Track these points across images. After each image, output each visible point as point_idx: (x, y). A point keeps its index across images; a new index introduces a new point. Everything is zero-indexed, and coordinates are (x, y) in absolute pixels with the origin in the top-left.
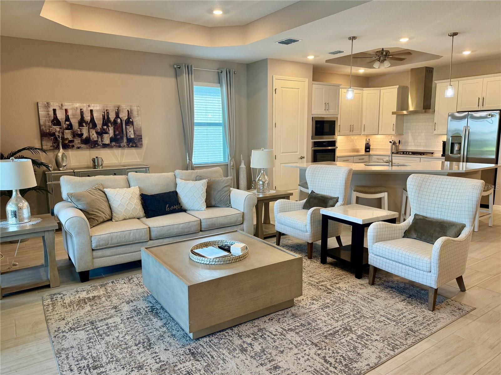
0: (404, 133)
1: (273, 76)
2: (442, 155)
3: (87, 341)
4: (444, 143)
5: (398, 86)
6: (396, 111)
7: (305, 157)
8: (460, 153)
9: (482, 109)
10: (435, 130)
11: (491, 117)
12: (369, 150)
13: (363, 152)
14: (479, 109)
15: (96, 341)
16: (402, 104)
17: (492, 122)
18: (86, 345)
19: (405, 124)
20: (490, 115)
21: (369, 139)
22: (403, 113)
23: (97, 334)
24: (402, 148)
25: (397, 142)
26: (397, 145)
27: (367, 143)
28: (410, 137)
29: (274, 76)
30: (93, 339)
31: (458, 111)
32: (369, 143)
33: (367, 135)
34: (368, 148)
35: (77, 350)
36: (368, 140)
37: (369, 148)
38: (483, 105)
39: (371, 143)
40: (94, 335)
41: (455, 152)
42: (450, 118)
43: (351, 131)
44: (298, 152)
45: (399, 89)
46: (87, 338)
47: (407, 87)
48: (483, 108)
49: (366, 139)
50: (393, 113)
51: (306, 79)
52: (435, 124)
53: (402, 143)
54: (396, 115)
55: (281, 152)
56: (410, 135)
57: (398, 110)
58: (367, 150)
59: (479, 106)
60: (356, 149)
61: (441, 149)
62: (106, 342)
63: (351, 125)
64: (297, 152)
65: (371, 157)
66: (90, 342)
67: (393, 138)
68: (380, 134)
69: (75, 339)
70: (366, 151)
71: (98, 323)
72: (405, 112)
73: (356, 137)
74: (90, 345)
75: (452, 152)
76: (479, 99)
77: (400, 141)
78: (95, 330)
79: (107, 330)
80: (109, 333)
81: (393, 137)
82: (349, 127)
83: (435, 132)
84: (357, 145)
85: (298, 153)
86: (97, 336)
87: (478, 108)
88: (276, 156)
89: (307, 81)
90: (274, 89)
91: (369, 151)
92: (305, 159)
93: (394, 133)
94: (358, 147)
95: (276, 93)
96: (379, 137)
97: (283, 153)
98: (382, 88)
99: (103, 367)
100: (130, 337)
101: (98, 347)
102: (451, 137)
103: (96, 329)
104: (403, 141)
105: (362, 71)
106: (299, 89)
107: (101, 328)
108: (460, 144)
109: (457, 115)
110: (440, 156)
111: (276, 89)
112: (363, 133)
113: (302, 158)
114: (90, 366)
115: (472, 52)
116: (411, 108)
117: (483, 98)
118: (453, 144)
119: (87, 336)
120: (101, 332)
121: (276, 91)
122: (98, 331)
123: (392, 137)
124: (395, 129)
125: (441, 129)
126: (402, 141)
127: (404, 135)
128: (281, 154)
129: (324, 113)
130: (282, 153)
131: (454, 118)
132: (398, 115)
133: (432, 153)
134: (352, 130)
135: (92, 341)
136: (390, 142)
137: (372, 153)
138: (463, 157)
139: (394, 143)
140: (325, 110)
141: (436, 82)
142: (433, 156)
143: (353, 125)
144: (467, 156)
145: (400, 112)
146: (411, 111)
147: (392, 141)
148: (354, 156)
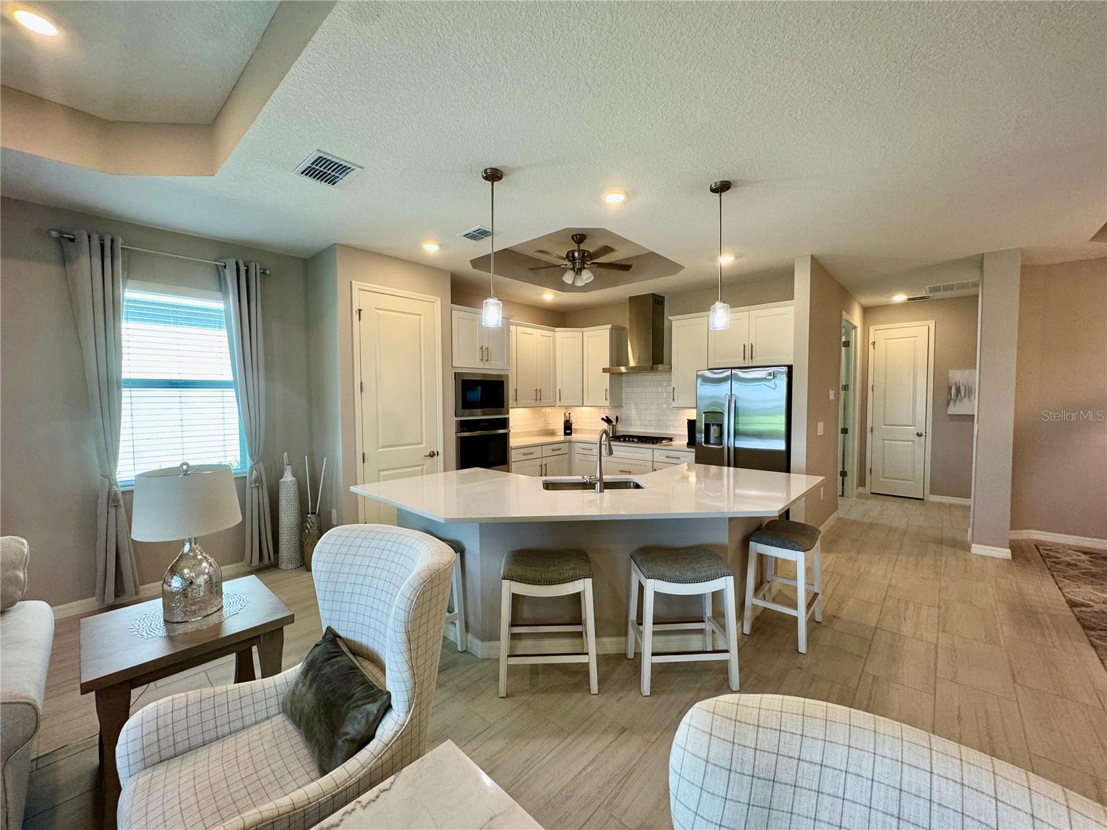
0: (623, 405)
1: (351, 282)
2: (688, 443)
4: (692, 424)
5: (610, 326)
6: (609, 367)
7: (441, 452)
8: (721, 444)
9: (751, 365)
10: (674, 400)
11: (774, 377)
12: (570, 432)
13: (561, 437)
14: (746, 365)
16: (618, 356)
17: (774, 387)
19: (624, 390)
20: (770, 374)
21: (570, 414)
22: (620, 370)
24: (622, 429)
25: (613, 419)
26: (614, 423)
27: (567, 421)
28: (633, 412)
29: (353, 282)
31: (710, 367)
32: (569, 421)
33: (567, 407)
34: (568, 428)
36: (567, 415)
37: (571, 429)
38: (752, 358)
39: (573, 420)
41: (712, 440)
42: (699, 381)
43: (539, 400)
44: (424, 443)
45: (611, 330)
47: (625, 328)
48: (752, 362)
49: (565, 413)
50: (605, 370)
51: (437, 298)
52: (674, 389)
53: (621, 420)
54: (608, 374)
55: (380, 446)
56: (633, 407)
57: (611, 365)
58: (567, 432)
59: (744, 359)
60: (548, 430)
61: (685, 432)
63: (537, 390)
64: (421, 443)
65: (573, 444)
67: (607, 413)
68: (585, 406)
70: (566, 434)
72: (623, 369)
73: (548, 410)
75: (707, 441)
76: (745, 347)
77: (617, 417)
81: (607, 410)
82: (534, 393)
83: (674, 404)
84: (550, 422)
85: (424, 445)
87: (745, 363)
88: (365, 455)
89: (439, 301)
90: (355, 309)
91: (570, 434)
92: (441, 456)
93: (607, 403)
94: (553, 427)
95: (361, 318)
96: (584, 409)
97: (383, 447)
98: (584, 329)
102: (704, 413)
104: (622, 417)
105: (549, 296)
106: (421, 315)
108: (721, 426)
109: (708, 374)
110: (684, 446)
111: (360, 311)
112: (558, 404)
113: (432, 455)
115: (736, 257)
116: (632, 363)
117: (752, 346)
118: (707, 426)
121: (362, 315)
123: (605, 409)
124: (608, 397)
125: (684, 399)
126: (620, 417)
127: (624, 408)
128: (379, 450)
129: (481, 365)
130: (381, 448)
131: (706, 380)
132: (613, 374)
133: (671, 440)
134: (538, 398)
136: (603, 419)
137: (574, 436)
138: (729, 448)
139: (608, 420)
140: (482, 360)
141: (670, 318)
142: (671, 445)
143: (540, 390)
144: (734, 447)
145: (615, 369)
146: (633, 368)
147: (605, 418)
148: (542, 445)
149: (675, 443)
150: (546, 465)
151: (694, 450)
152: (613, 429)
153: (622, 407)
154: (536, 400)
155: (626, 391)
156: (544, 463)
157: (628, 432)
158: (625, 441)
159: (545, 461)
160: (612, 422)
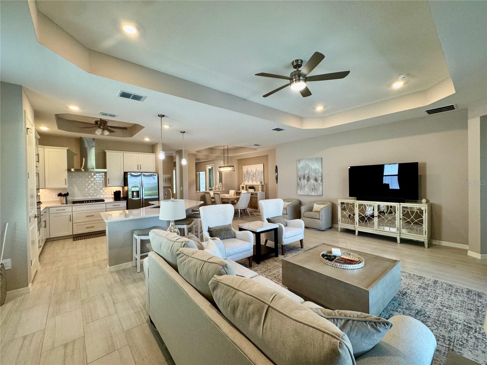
3: (466, 346)
15: (457, 340)
18: (469, 344)
23: (452, 344)
30: (458, 343)
35: (480, 346)
40: (455, 346)
46: (464, 348)
59: (138, 169)
61: (113, 196)
62: (450, 334)
65: (48, 209)
66: (464, 343)
69: (477, 356)
71: (443, 351)
74: (465, 342)
78: (451, 347)
79: (440, 339)
80: (441, 337)
86: (453, 342)
98: (46, 147)
99: (464, 324)
100: (427, 323)
101: (460, 336)
103: (449, 348)
107: (445, 345)
114: (474, 331)
119: (463, 349)
120: (447, 342)
122: (449, 345)
135: (461, 343)
141: (106, 151)
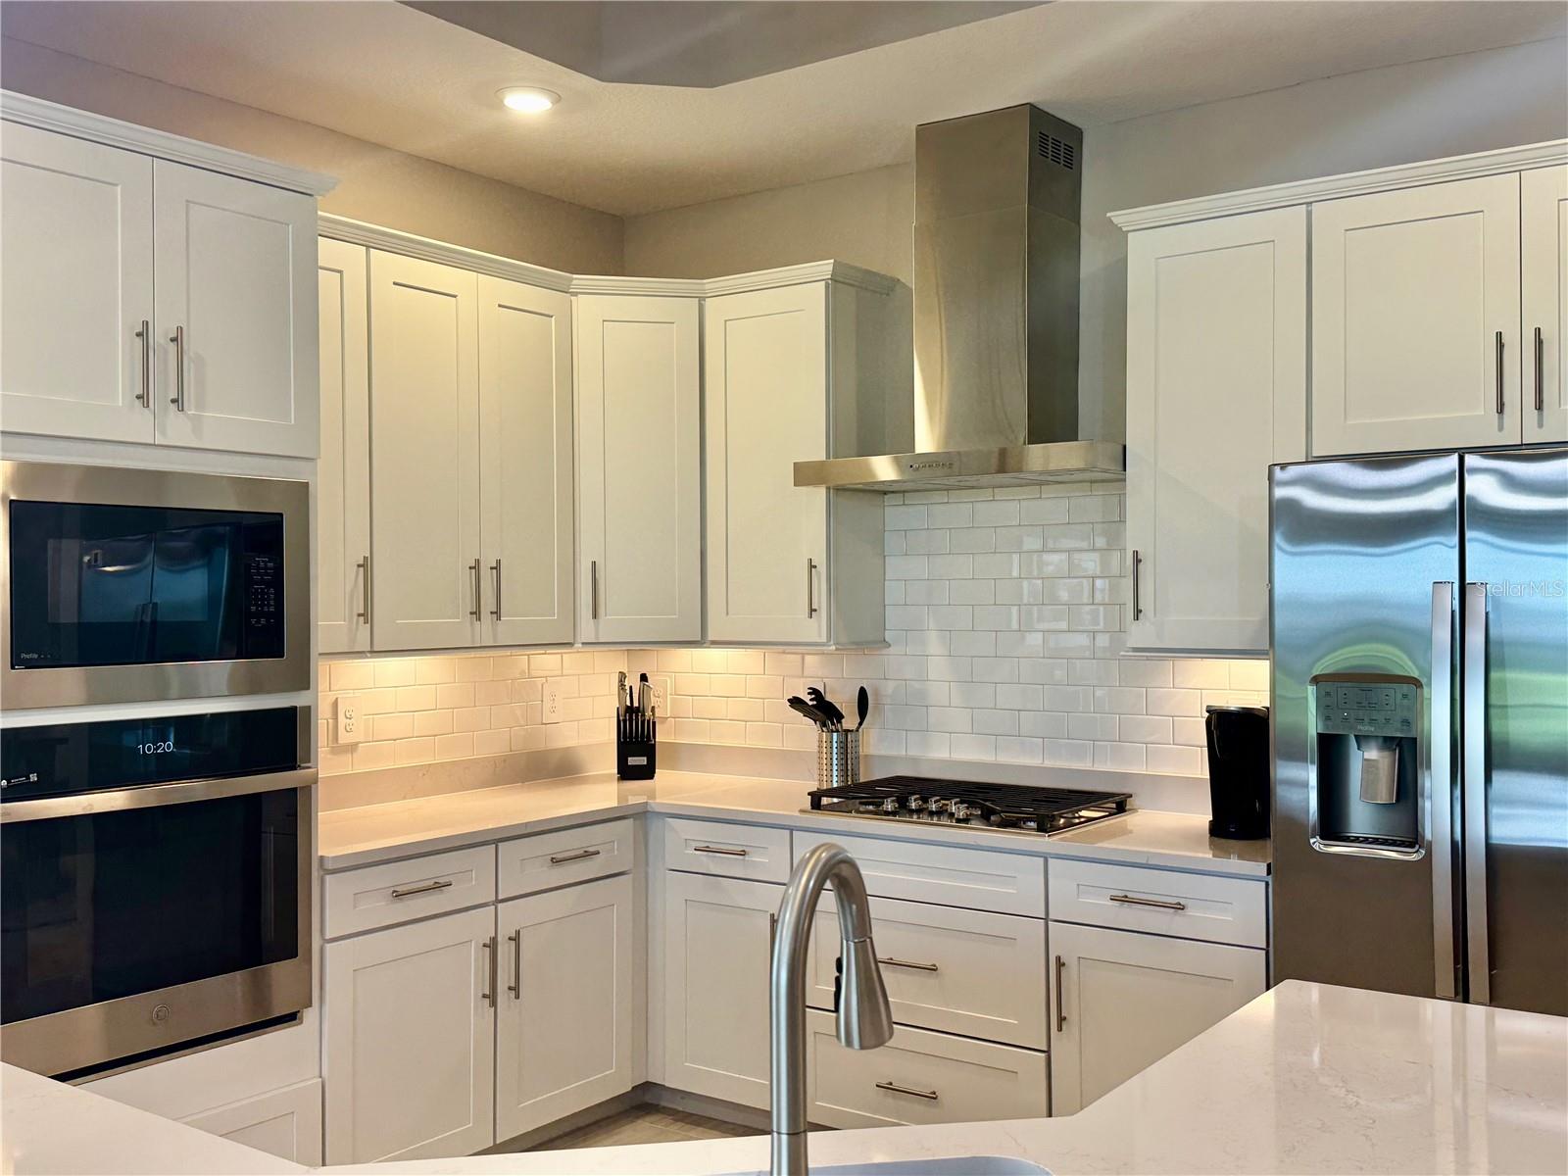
0: (888, 636)
5: (825, 267)
6: (822, 457)
9: (1536, 436)
10: (1138, 612)
12: (643, 761)
13: (603, 792)
14: (1514, 439)
19: (895, 566)
21: (644, 678)
22: (870, 471)
25: (843, 699)
26: (850, 721)
27: (631, 710)
28: (939, 668)
31: (1319, 451)
32: (641, 710)
33: (633, 647)
34: (637, 742)
36: (633, 681)
37: (648, 750)
38: (1539, 406)
39: (662, 704)
41: (1361, 816)
43: (488, 614)
48: (1540, 425)
49: (622, 676)
50: (805, 474)
52: (1137, 561)
53: (877, 704)
54: (821, 493)
56: (934, 644)
57: (836, 443)
58: (632, 761)
59: (1501, 405)
60: (545, 756)
63: (476, 567)
65: (655, 826)
67: (814, 673)
68: (716, 643)
70: (626, 773)
72: (884, 469)
73: (538, 662)
75: (1332, 822)
76: (1500, 346)
77: (863, 693)
81: (815, 662)
82: (466, 579)
83: (1140, 634)
84: (554, 718)
87: (1501, 428)
91: (647, 772)
93: (815, 630)
94: (564, 738)
96: (711, 656)
98: (711, 284)
104: (885, 692)
112: (587, 629)
116: (926, 440)
117: (1538, 342)
118: (1334, 746)
123: (808, 658)
124: (821, 600)
125: (1195, 607)
126: (877, 693)
127: (891, 650)
129: (138, 425)
132: (840, 492)
134: (488, 603)
136: (796, 702)
137: (668, 785)
138: (1458, 852)
139: (821, 710)
140: (143, 398)
141: (1120, 217)
142: (1124, 832)
143: (497, 568)
144: (1488, 845)
145: (850, 469)
146: (930, 461)
147: (807, 698)
148: (497, 839)
149: (1142, 820)
150: (516, 939)
151: (1260, 869)
152: (844, 748)
153: (885, 643)
154: (476, 614)
155: (904, 574)
156: (506, 931)
157: (915, 760)
158: (902, 809)
159: (512, 917)
160: (840, 717)
